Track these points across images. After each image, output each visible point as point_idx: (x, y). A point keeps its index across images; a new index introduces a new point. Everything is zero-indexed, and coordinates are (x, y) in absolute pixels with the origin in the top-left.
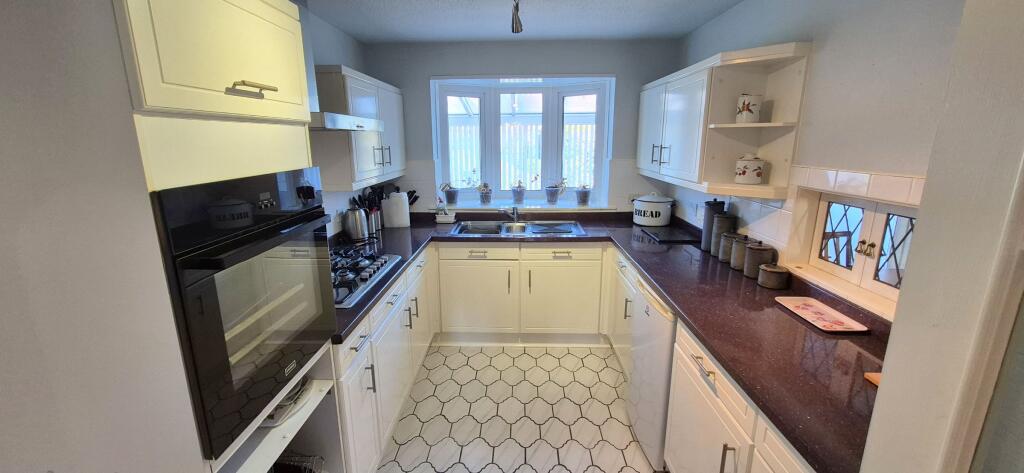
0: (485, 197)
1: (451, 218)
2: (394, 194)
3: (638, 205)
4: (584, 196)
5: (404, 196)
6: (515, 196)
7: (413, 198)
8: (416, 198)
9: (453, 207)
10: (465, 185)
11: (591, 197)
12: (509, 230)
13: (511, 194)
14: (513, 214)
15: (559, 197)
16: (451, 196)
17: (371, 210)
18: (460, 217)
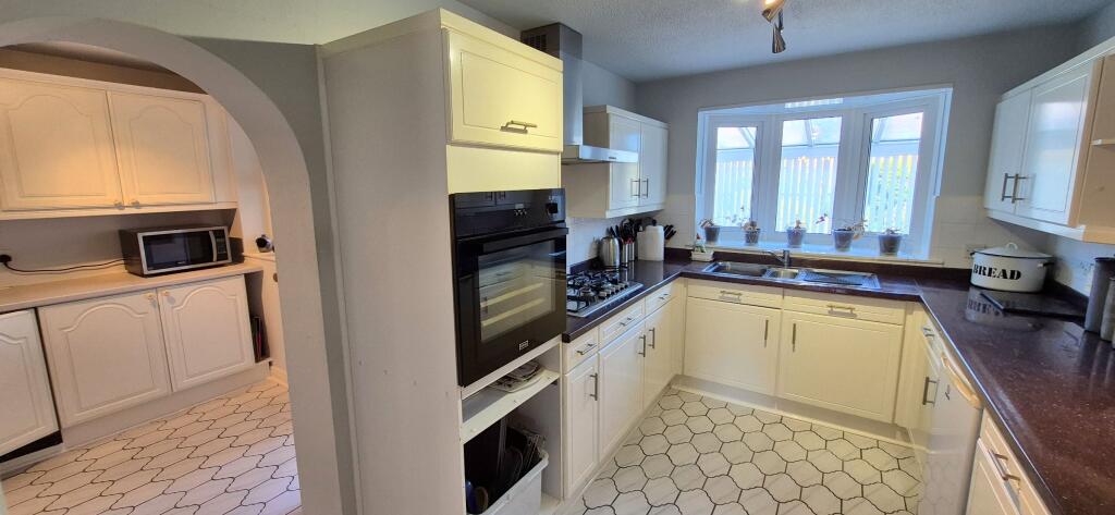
0: (752, 237)
1: (708, 256)
2: (650, 227)
3: (980, 260)
4: (890, 243)
5: (660, 230)
6: (790, 238)
7: (669, 233)
8: (673, 233)
9: (712, 245)
10: (728, 224)
11: (902, 245)
12: (775, 275)
13: (786, 237)
14: (783, 258)
15: (853, 242)
16: (712, 233)
17: (626, 240)
18: (718, 256)
